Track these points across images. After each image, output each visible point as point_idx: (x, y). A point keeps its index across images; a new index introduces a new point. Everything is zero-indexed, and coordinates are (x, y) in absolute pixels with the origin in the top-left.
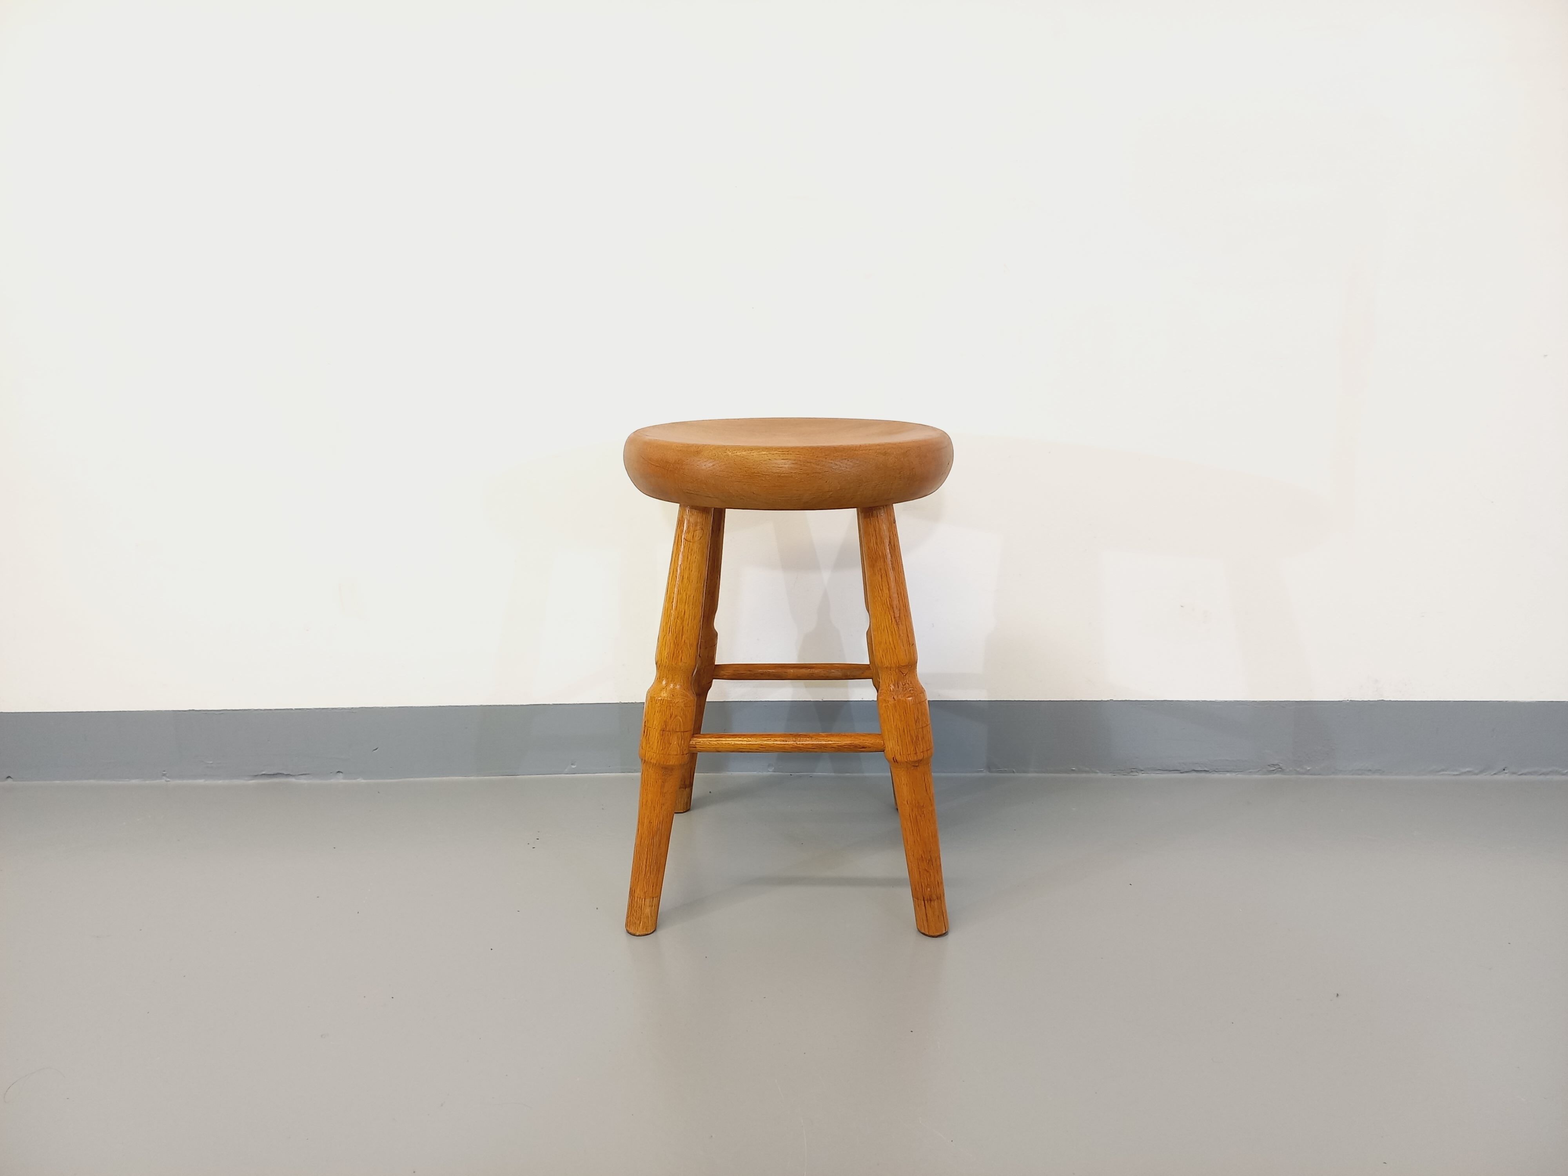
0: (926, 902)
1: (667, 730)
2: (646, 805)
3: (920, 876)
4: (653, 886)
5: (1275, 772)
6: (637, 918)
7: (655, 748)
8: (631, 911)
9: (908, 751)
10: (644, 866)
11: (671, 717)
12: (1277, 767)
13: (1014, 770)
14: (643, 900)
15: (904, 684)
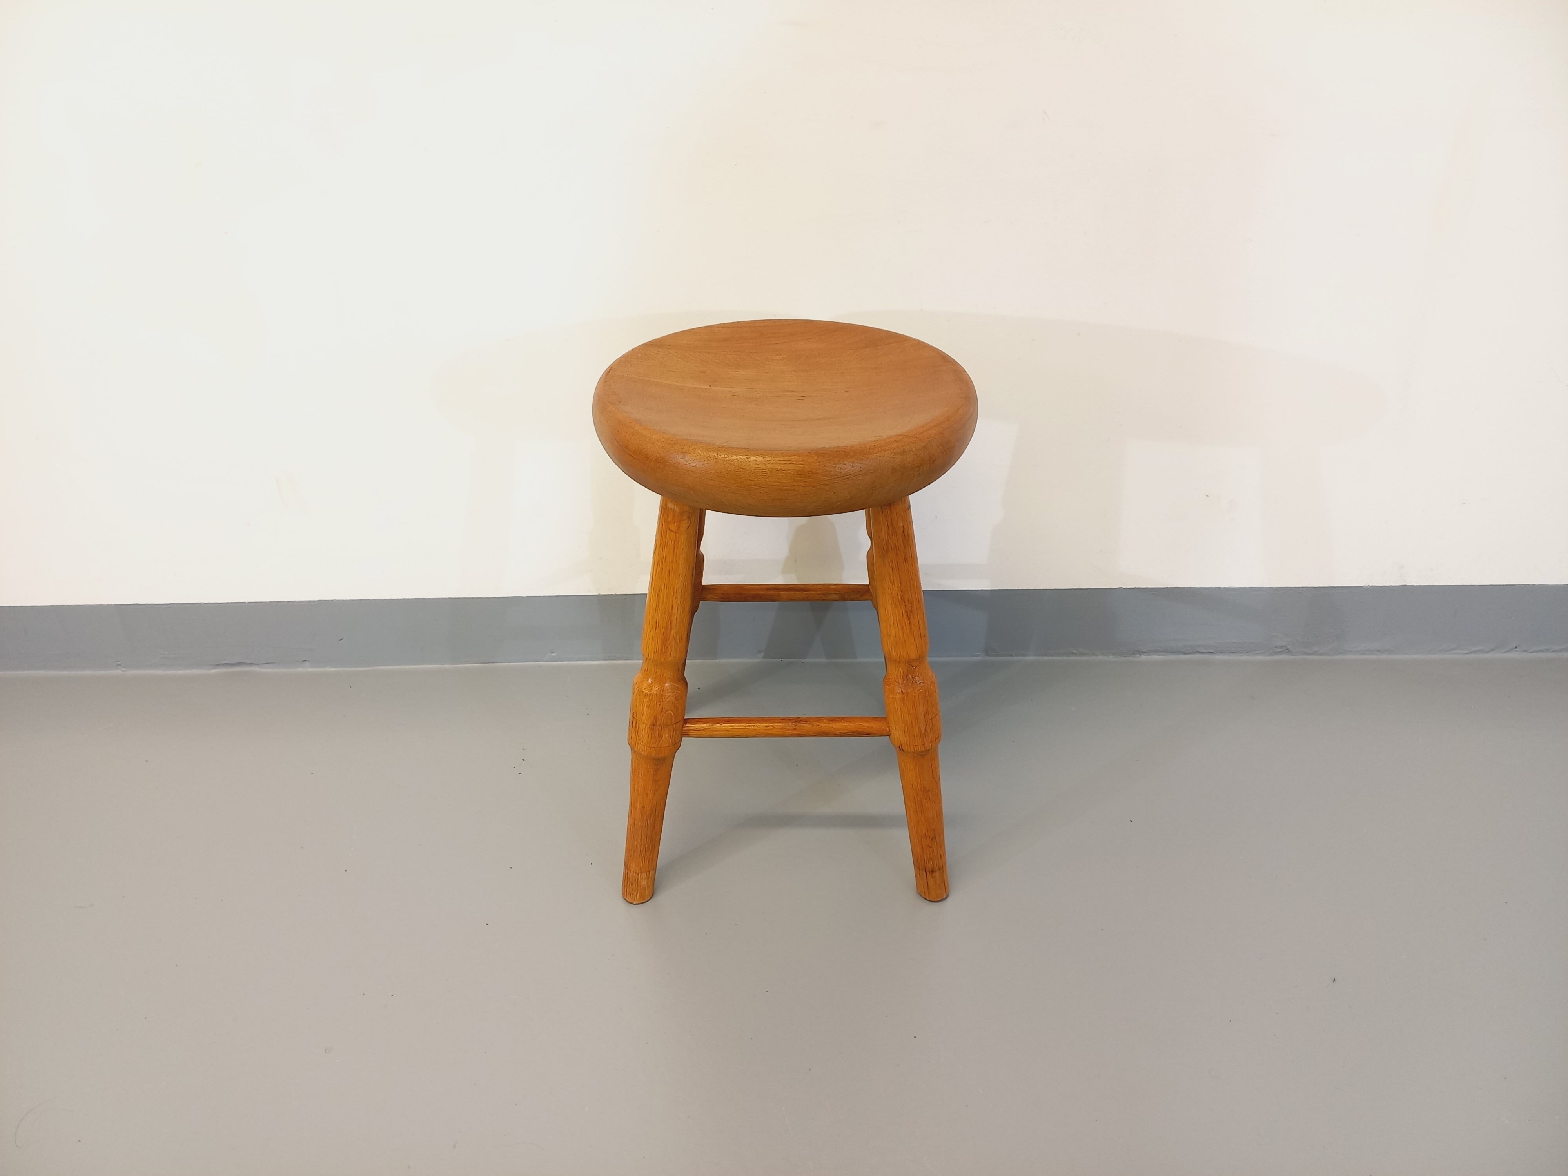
0: (928, 873)
1: (658, 724)
2: (638, 790)
3: (923, 851)
4: (649, 862)
5: (1282, 652)
6: (634, 890)
7: (645, 741)
8: (627, 882)
9: (915, 742)
10: (639, 845)
11: (661, 711)
12: (1285, 648)
13: (1013, 654)
14: (639, 874)
15: (913, 677)
